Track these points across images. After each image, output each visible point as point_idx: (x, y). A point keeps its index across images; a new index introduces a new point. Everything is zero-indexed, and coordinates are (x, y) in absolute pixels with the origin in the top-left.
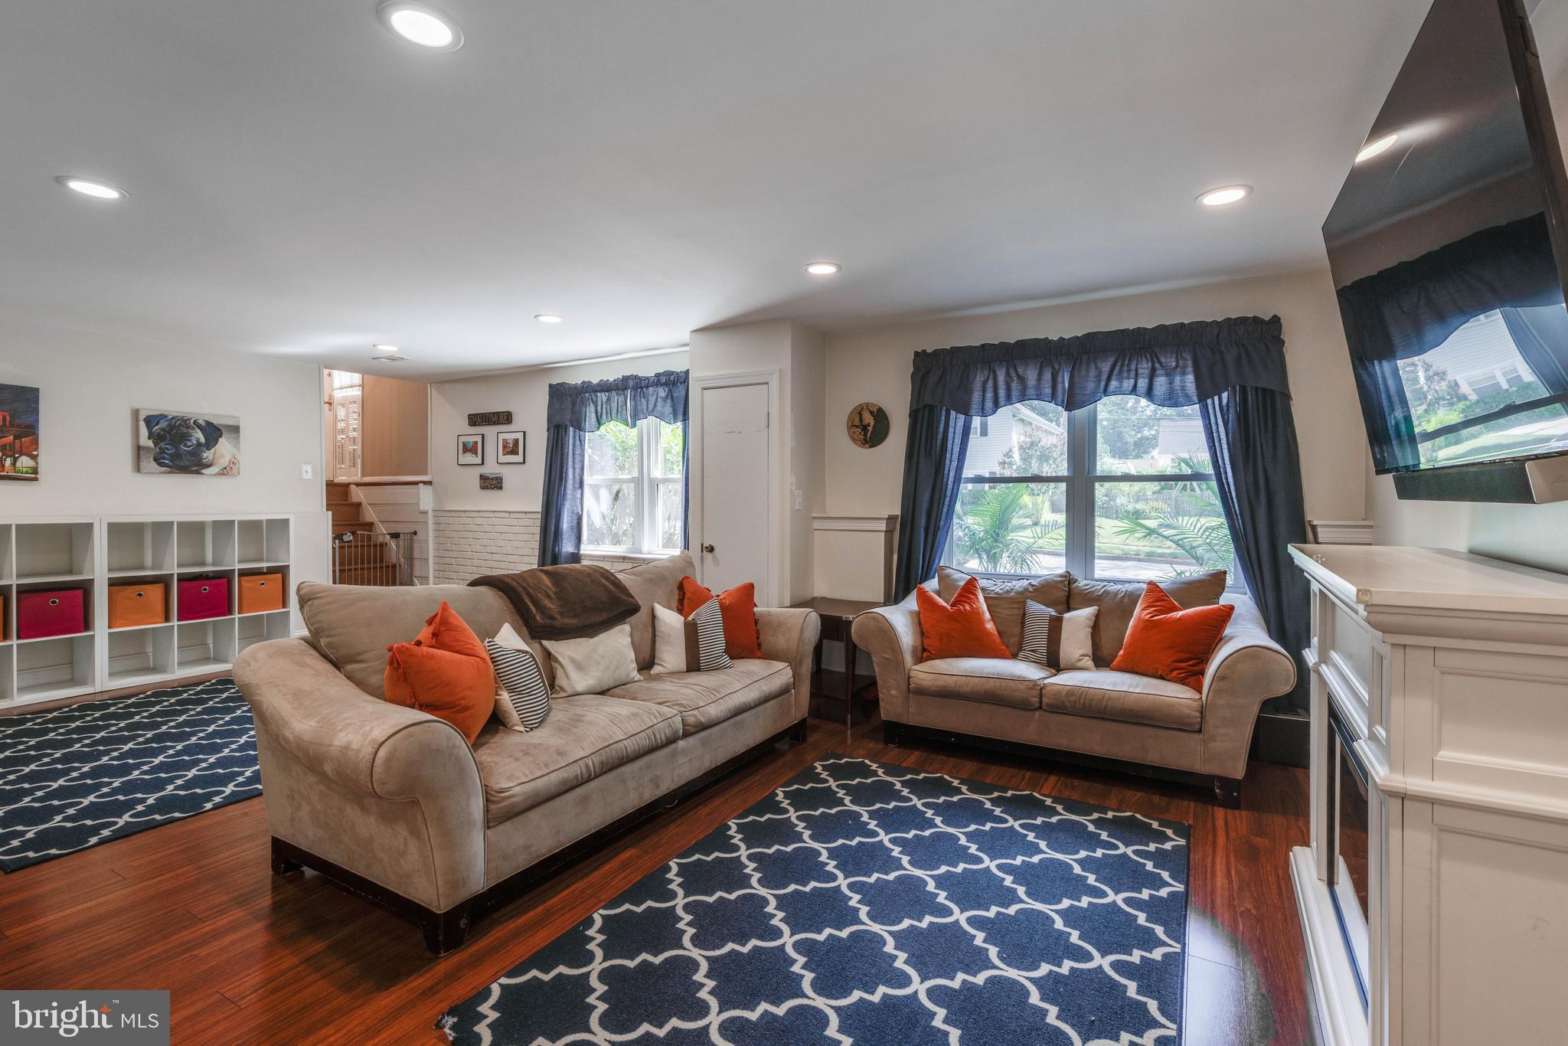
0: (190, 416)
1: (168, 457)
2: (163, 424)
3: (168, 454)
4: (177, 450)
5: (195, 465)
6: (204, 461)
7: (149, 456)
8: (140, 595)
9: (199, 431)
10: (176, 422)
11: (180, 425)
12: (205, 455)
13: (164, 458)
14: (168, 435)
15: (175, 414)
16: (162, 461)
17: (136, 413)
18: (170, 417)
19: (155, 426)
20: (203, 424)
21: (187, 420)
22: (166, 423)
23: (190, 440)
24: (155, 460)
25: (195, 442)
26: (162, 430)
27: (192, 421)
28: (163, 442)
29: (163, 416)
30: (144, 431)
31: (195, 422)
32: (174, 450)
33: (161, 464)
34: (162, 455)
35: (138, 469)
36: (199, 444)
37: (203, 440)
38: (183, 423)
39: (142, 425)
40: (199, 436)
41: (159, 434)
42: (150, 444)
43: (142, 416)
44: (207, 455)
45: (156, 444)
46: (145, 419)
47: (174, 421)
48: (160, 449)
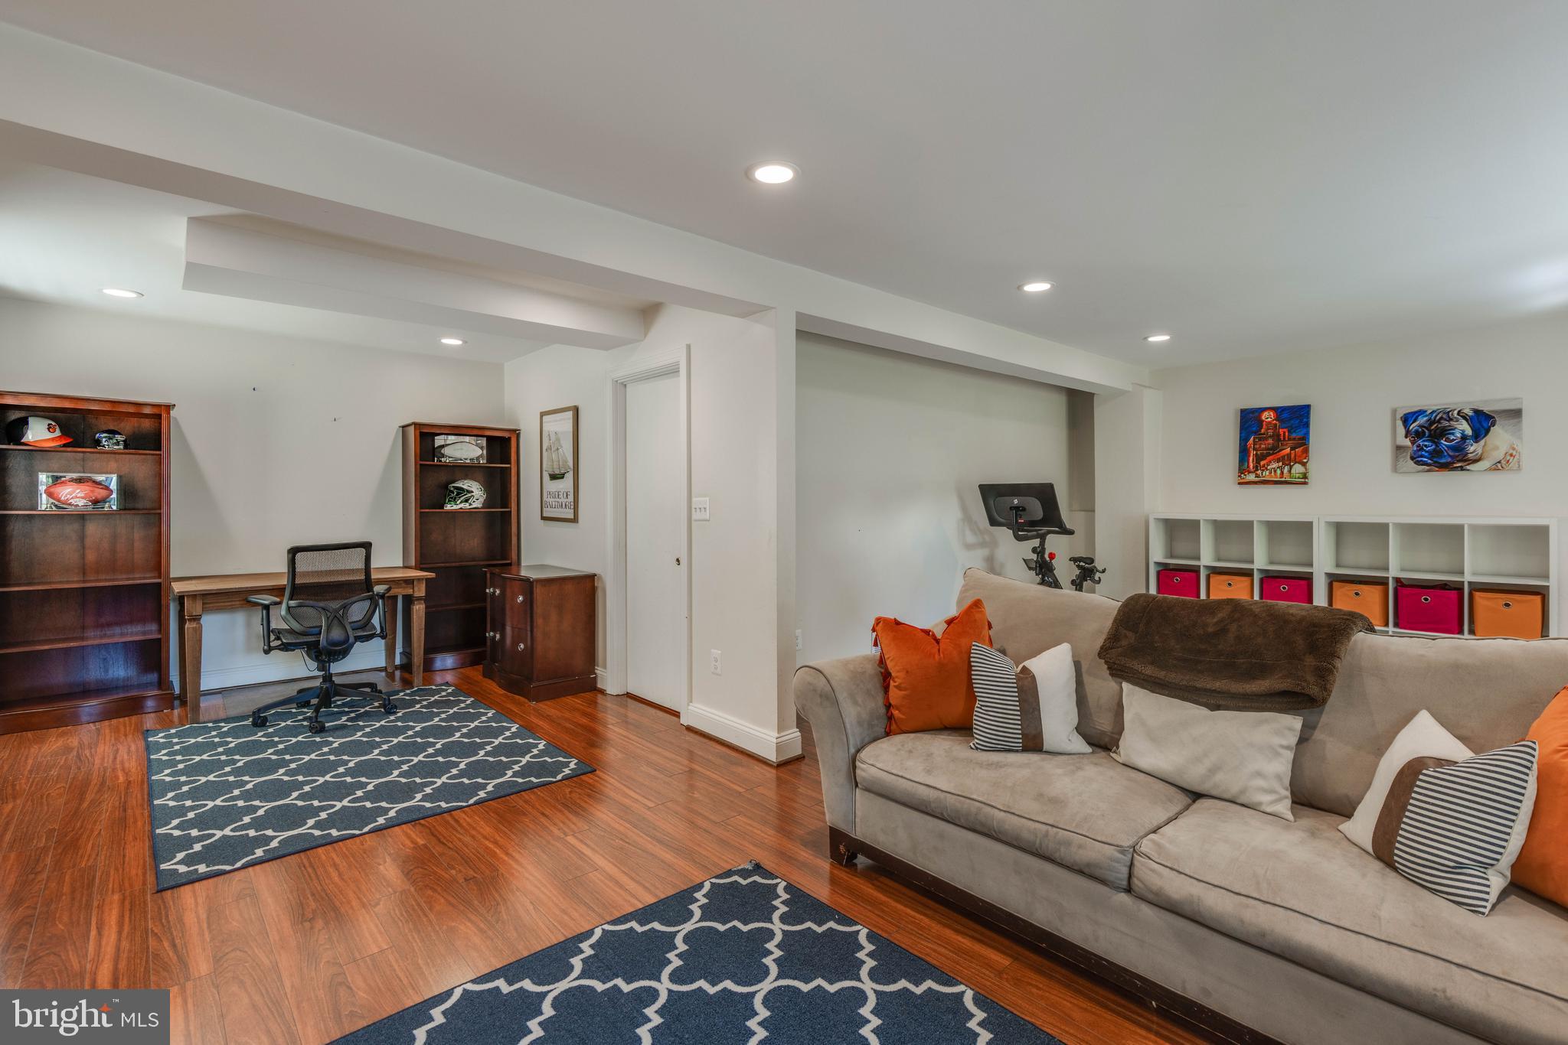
0: (1452, 407)
1: (1426, 454)
2: (1422, 420)
3: (1426, 452)
4: (1437, 446)
5: (1459, 461)
6: (1470, 455)
7: (1405, 457)
8: (1357, 594)
9: (1464, 422)
10: (1436, 416)
11: (1441, 418)
12: (1472, 449)
13: (1422, 456)
14: (1427, 431)
15: (1435, 408)
16: (1420, 459)
17: (1394, 412)
18: (1429, 412)
19: (1413, 423)
20: (1471, 413)
21: (1449, 412)
22: (1425, 419)
23: (1453, 434)
24: (1412, 458)
25: (1459, 435)
26: (1421, 426)
27: (1456, 412)
28: (1421, 438)
29: (1421, 412)
30: (1401, 430)
31: (1459, 413)
32: (1433, 447)
33: (1418, 463)
34: (1420, 453)
35: (1395, 469)
36: (1464, 438)
37: (1469, 432)
38: (1444, 416)
39: (1400, 423)
40: (1464, 427)
41: (1417, 431)
42: (1407, 442)
43: (1400, 414)
44: (1473, 448)
45: (1413, 443)
46: (1401, 418)
47: (1434, 415)
48: (1417, 447)
